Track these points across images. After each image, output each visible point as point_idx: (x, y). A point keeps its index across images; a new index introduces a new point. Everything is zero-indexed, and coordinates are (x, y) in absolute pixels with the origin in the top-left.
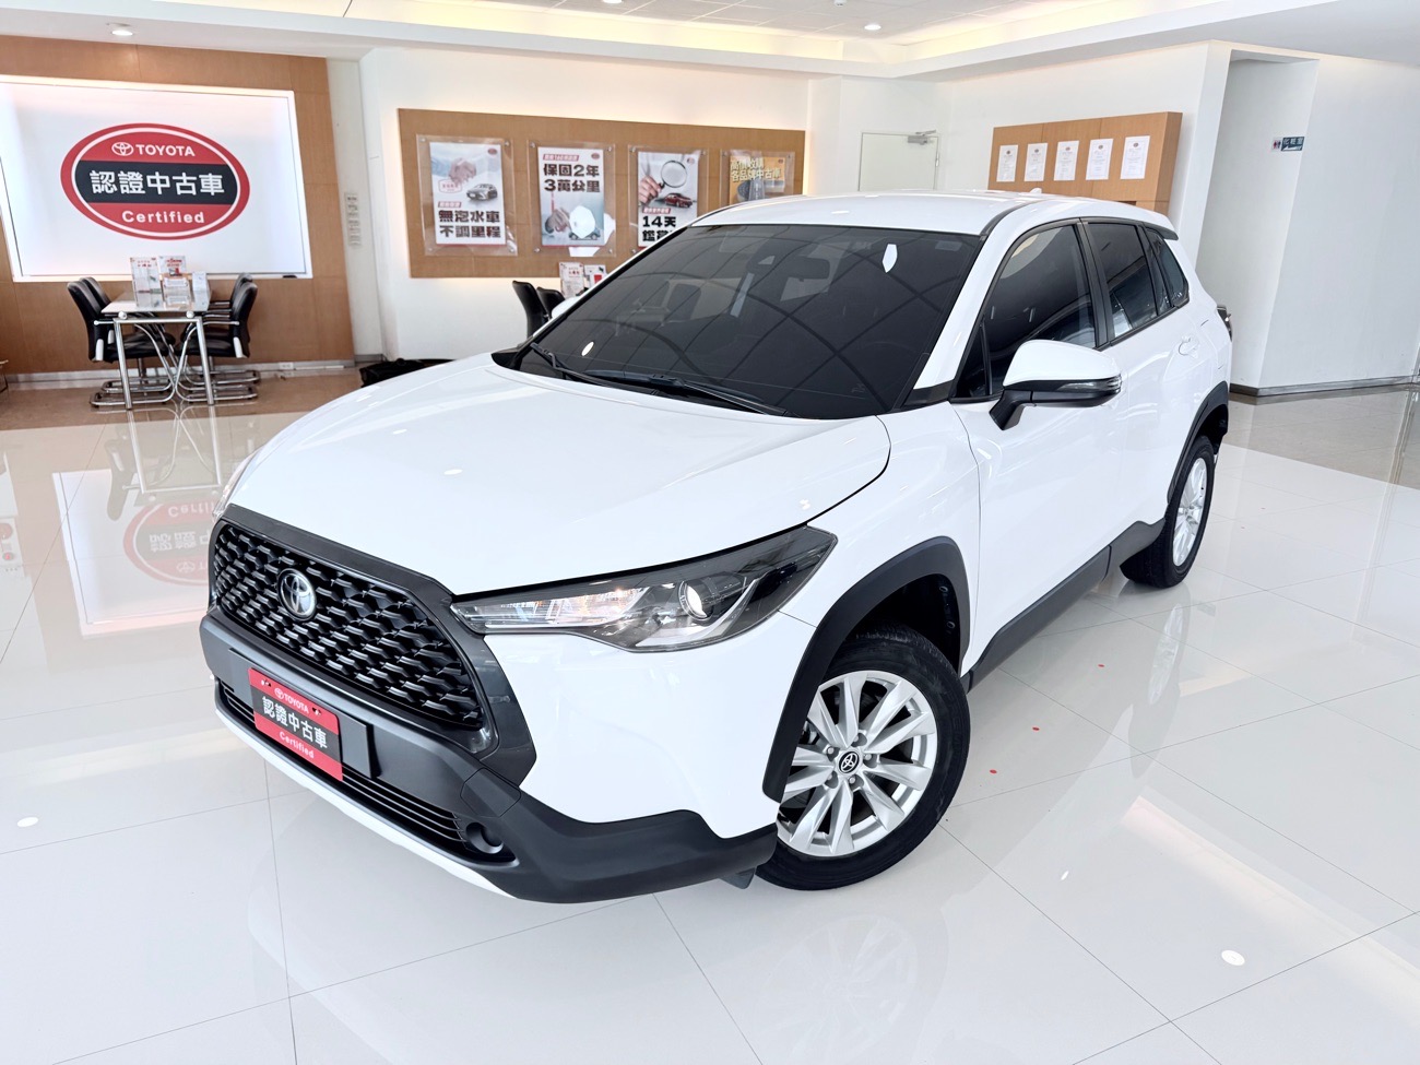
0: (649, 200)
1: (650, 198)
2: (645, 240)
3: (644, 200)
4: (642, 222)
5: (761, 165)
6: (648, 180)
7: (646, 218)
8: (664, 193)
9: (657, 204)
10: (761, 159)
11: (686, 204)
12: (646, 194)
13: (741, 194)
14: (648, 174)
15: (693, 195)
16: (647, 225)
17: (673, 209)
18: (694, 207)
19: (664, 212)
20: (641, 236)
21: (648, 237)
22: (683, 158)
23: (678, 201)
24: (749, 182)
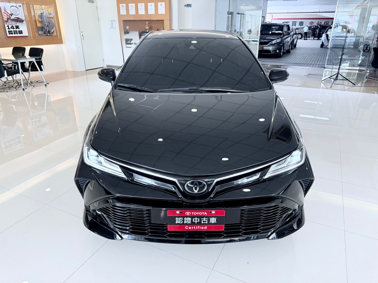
0: (8, 20)
1: (8, 19)
2: (9, 34)
3: (6, 20)
4: (7, 28)
5: (44, 8)
6: (6, 13)
7: (8, 26)
8: (12, 17)
9: (11, 21)
10: (44, 6)
11: (22, 21)
12: (6, 18)
13: (39, 18)
14: (5, 10)
15: (23, 18)
16: (9, 29)
17: (17, 23)
18: (24, 22)
19: (14, 24)
20: (8, 33)
21: (10, 33)
22: (17, 5)
23: (18, 20)
24: (41, 14)
